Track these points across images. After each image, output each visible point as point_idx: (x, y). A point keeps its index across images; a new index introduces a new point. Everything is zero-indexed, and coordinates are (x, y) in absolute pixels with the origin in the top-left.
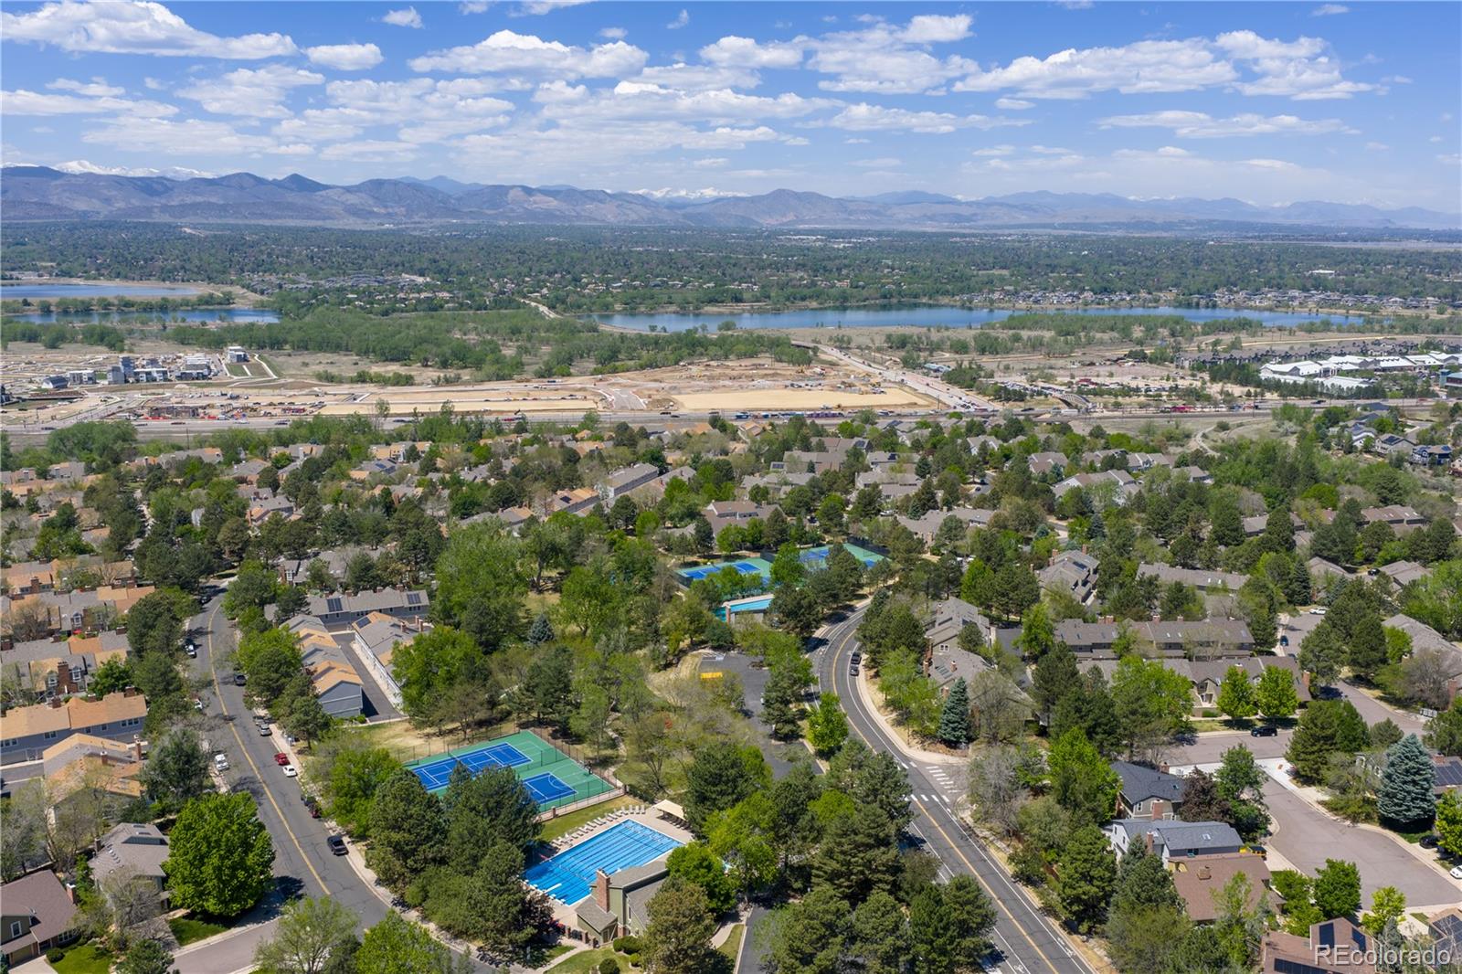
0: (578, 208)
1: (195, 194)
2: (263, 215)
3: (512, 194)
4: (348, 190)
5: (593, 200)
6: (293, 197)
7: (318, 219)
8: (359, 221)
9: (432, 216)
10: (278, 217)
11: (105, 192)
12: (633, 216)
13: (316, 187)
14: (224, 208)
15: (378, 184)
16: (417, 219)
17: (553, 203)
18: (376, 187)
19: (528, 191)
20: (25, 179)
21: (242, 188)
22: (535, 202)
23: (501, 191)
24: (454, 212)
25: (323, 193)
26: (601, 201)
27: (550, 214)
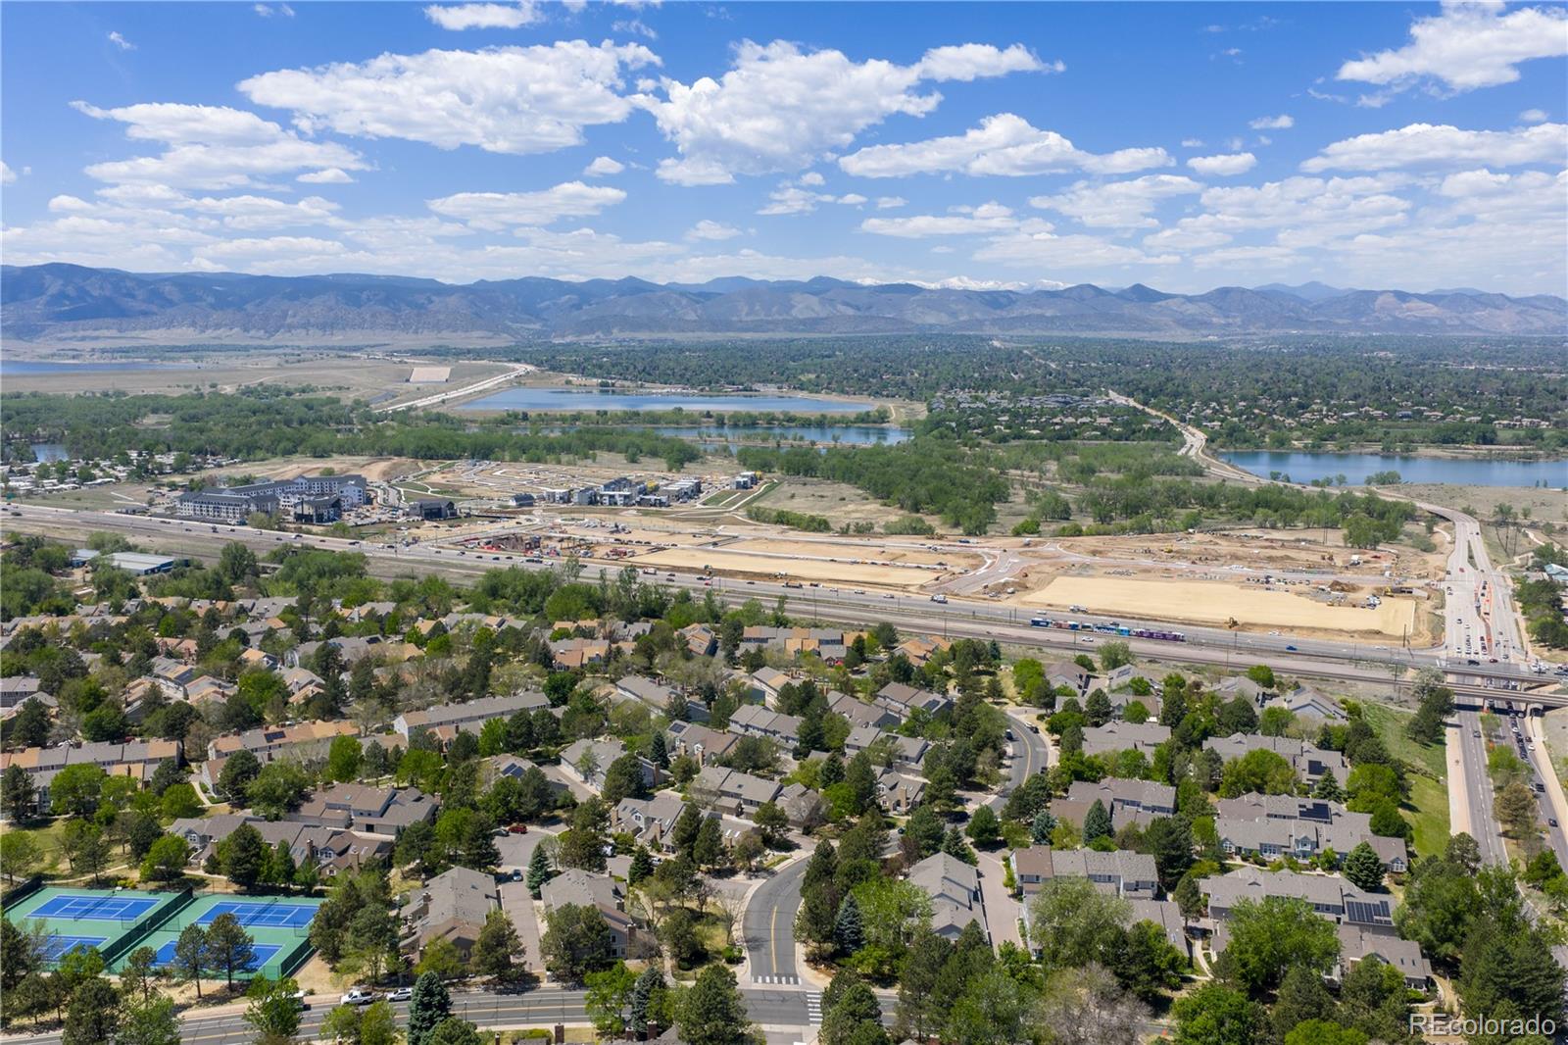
0: (1464, 316)
1: (1035, 306)
2: (1089, 327)
3: (1381, 299)
4: (1190, 299)
5: (1485, 305)
6: (1128, 309)
7: (1144, 330)
8: (1188, 332)
9: (1270, 326)
10: (1104, 329)
11: (953, 306)
12: (1538, 324)
13: (1157, 296)
14: (1052, 319)
15: (1224, 292)
16: (1253, 330)
17: (1432, 310)
18: (1223, 298)
19: (1402, 296)
20: (889, 295)
21: (1082, 299)
22: (1408, 310)
23: (1369, 296)
24: (1299, 322)
25: (1163, 303)
26: (1497, 307)
27: (1422, 324)
